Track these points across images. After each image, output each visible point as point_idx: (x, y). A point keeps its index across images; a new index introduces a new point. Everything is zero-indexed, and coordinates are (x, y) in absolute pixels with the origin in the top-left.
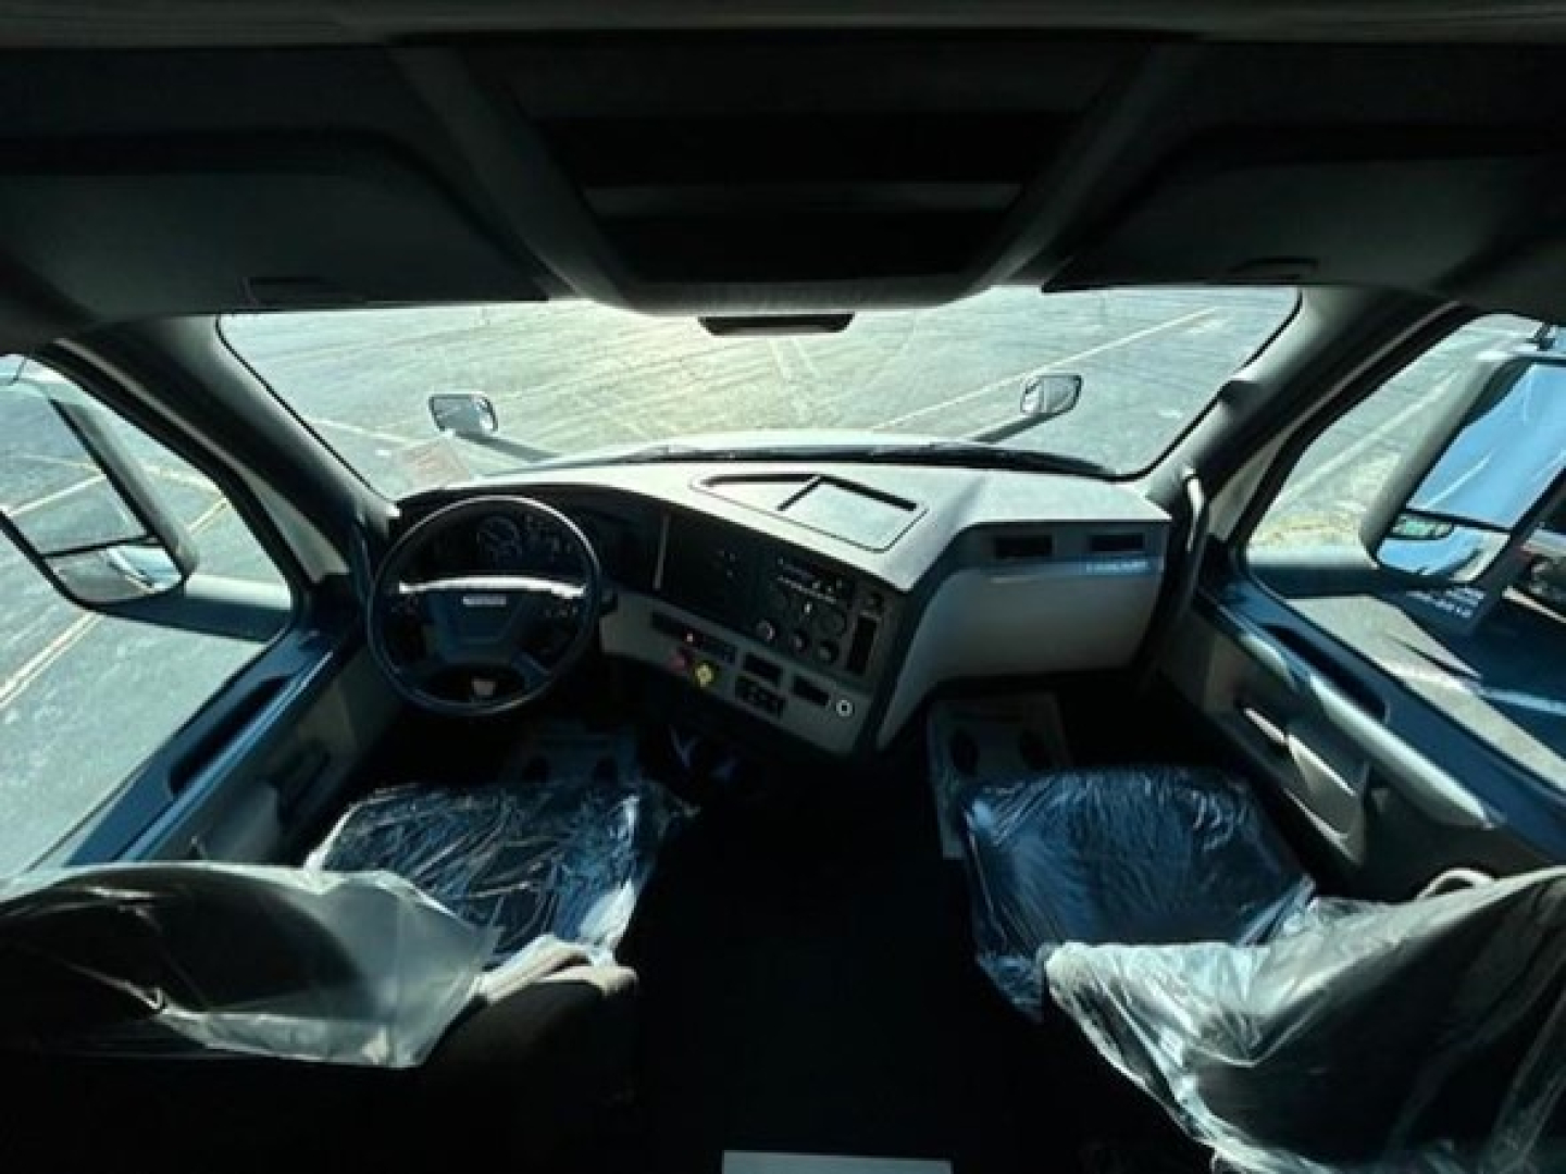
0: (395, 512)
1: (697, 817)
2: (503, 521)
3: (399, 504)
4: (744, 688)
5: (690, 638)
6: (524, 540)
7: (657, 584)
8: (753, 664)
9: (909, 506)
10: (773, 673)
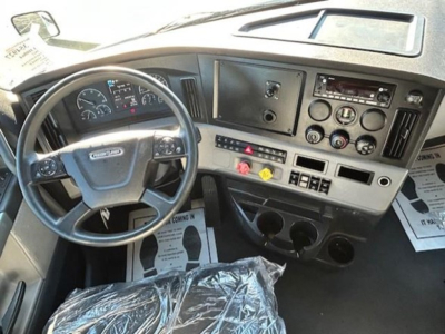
0: (15, 98)
1: (285, 271)
2: (92, 90)
3: (14, 91)
4: (295, 178)
5: (248, 150)
6: (111, 102)
7: (215, 116)
8: (302, 161)
9: (406, 18)
10: (319, 166)
